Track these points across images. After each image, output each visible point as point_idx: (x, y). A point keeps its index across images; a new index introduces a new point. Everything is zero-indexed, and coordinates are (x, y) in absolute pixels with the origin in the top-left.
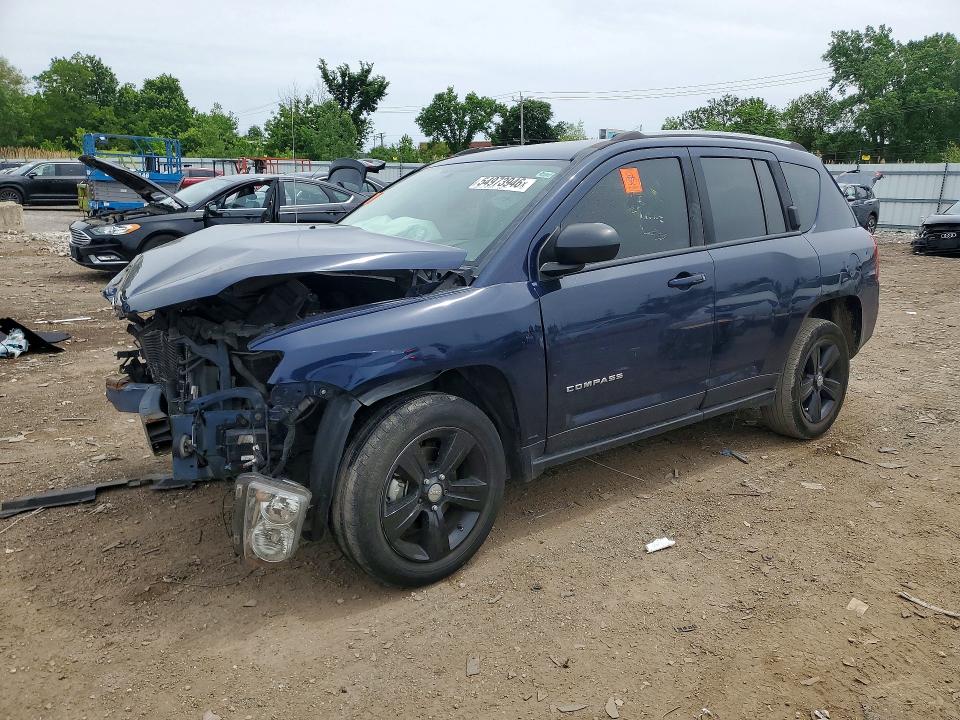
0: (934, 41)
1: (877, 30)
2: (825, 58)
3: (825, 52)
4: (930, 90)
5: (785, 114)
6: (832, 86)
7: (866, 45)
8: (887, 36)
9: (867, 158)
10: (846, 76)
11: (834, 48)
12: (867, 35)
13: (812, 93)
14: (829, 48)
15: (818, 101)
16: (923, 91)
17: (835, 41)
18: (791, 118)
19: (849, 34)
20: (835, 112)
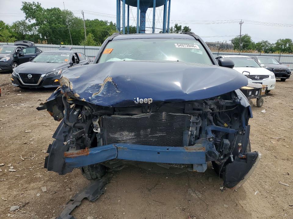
0: (55, 9)
1: (37, 4)
2: (22, 9)
3: (21, 8)
4: (57, 24)
5: (12, 27)
6: (26, 19)
7: (34, 8)
8: (40, 6)
9: (63, 43)
10: (30, 17)
11: (24, 7)
12: (33, 4)
13: (20, 20)
14: (22, 7)
15: (23, 24)
16: (56, 24)
17: (24, 5)
18: (15, 28)
19: (28, 3)
20: (30, 28)
